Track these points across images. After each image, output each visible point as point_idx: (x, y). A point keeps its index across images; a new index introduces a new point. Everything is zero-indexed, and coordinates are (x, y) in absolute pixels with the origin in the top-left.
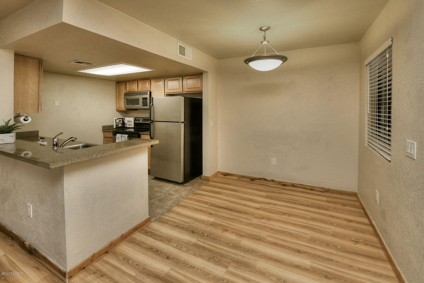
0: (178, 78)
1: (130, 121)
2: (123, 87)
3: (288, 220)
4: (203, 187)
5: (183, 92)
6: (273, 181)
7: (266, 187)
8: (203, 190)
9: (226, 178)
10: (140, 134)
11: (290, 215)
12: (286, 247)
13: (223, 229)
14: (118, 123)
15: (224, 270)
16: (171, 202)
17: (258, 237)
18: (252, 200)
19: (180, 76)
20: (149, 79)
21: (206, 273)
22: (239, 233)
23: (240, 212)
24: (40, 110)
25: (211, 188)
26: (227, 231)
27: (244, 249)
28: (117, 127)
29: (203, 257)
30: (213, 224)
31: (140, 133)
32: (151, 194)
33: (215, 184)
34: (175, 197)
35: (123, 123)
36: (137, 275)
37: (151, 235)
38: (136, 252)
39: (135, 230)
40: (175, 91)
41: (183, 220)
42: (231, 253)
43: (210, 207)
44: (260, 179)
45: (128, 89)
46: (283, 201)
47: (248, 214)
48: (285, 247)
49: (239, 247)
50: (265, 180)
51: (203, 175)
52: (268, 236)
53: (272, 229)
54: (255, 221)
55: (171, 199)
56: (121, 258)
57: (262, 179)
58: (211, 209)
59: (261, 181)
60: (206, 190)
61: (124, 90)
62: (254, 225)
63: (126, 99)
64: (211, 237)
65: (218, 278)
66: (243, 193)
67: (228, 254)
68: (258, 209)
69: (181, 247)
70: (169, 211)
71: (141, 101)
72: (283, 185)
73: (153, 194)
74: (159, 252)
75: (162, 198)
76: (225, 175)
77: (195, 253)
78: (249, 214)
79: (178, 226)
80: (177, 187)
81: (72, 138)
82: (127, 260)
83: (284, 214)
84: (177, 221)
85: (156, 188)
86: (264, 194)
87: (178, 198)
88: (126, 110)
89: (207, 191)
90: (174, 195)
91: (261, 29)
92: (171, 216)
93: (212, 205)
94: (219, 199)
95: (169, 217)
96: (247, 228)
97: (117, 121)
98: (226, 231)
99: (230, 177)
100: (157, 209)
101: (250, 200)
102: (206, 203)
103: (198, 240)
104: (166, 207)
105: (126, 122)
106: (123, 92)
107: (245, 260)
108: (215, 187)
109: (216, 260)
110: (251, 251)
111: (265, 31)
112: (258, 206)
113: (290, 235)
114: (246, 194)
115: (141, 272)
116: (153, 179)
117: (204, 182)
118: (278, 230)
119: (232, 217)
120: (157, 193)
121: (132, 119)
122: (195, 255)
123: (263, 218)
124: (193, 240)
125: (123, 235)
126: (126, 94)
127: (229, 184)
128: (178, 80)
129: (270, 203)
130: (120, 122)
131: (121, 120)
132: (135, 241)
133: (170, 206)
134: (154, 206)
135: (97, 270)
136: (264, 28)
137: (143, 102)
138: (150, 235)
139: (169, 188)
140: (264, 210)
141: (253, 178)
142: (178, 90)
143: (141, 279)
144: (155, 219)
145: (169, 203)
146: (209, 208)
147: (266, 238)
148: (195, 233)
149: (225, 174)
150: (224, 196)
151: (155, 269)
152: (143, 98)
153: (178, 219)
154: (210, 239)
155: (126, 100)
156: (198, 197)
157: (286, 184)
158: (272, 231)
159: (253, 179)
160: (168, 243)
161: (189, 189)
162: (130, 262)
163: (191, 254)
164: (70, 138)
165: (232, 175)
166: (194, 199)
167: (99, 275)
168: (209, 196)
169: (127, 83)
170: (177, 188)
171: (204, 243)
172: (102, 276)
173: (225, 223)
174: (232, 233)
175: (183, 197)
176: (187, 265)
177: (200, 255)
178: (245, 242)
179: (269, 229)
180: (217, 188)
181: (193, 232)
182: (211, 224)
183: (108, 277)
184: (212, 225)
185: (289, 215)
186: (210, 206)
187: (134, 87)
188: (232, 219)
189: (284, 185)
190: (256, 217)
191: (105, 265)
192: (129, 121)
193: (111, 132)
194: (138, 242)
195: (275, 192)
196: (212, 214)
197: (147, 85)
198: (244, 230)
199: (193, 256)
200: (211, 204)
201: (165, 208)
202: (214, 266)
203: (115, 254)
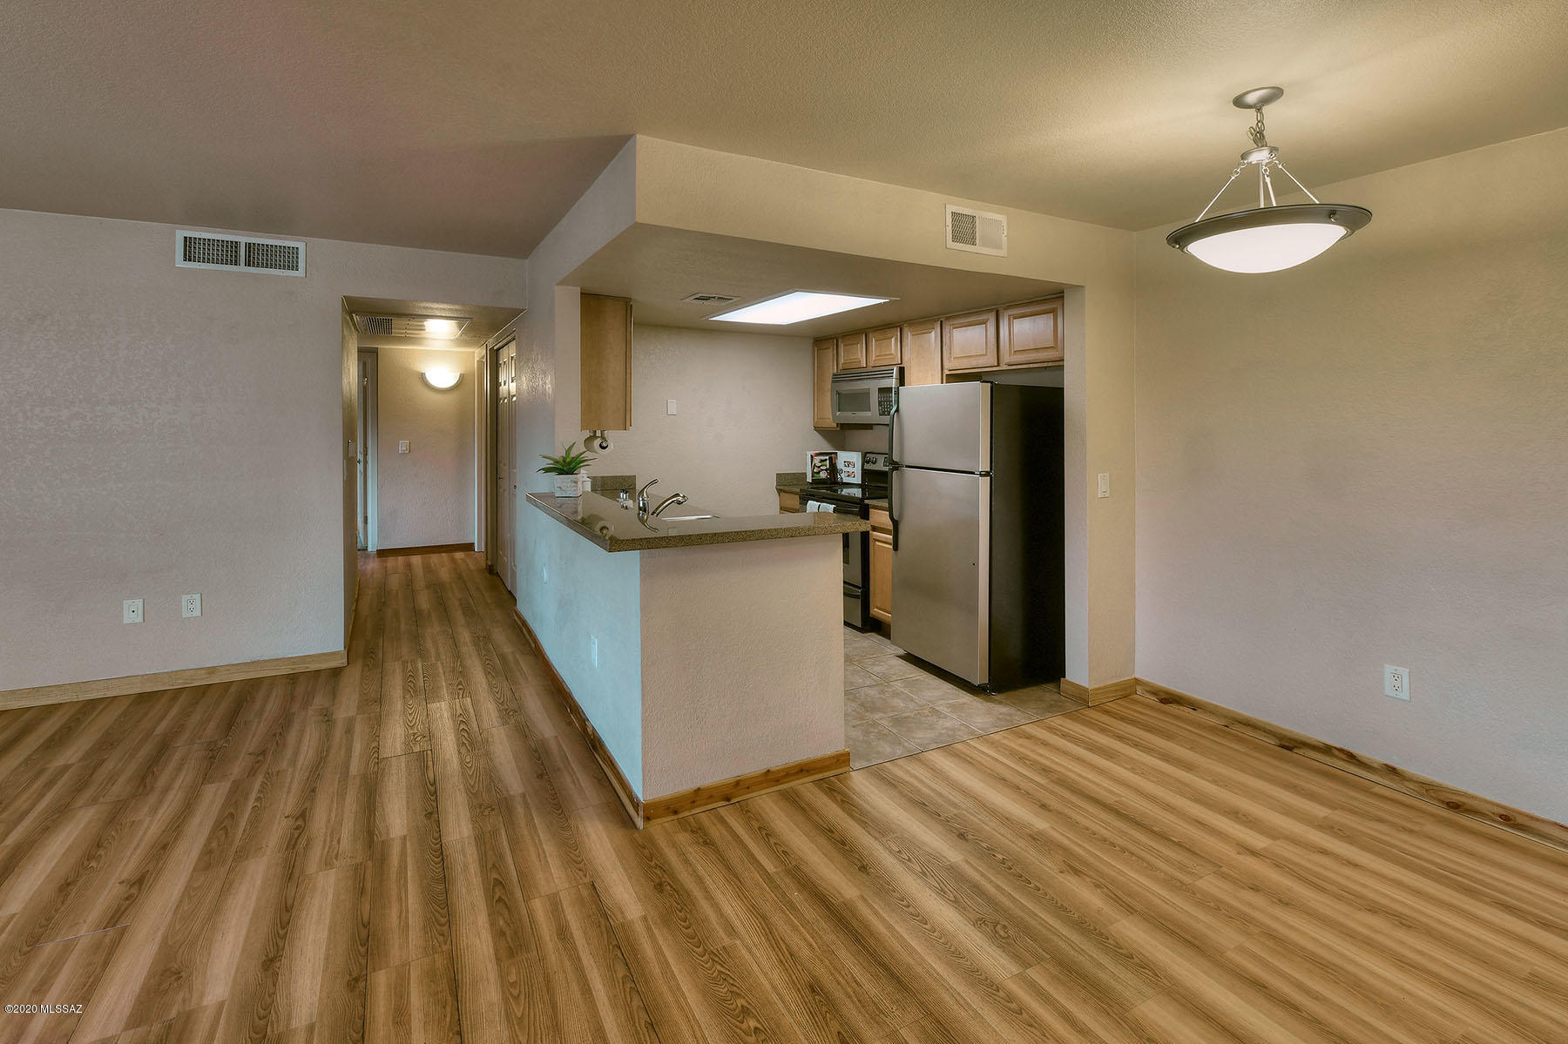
0: (983, 317)
1: (850, 465)
2: (829, 354)
3: (1380, 938)
4: (1057, 721)
5: (998, 365)
6: (1392, 771)
7: (1345, 790)
8: (1051, 729)
9: (1165, 713)
10: (868, 505)
11: (1405, 922)
12: (1305, 1014)
13: (1069, 866)
14: (819, 467)
15: (1014, 969)
16: (930, 735)
17: (1194, 937)
18: (1240, 816)
19: (991, 310)
20: (897, 327)
21: (952, 949)
22: (1125, 898)
23: (1163, 837)
24: (628, 423)
25: (1086, 729)
26: (1077, 875)
27: (1113, 948)
28: (817, 482)
29: (964, 908)
30: (1036, 838)
31: (866, 501)
32: (878, 696)
33: (1109, 723)
34: (948, 724)
35: (833, 470)
36: (777, 873)
37: (842, 800)
38: (791, 824)
39: (802, 770)
40: (974, 362)
41: (944, 792)
42: (1060, 936)
43: (1051, 786)
44: (1327, 750)
45: (842, 361)
46: (1407, 866)
47: (1194, 853)
48: (1298, 1010)
49: (1101, 934)
50: (1351, 757)
51: (1068, 677)
52: (1241, 949)
53: (1271, 935)
54: (1209, 884)
55: (931, 727)
56: (756, 825)
57: (1337, 753)
58: (1052, 792)
59: (1328, 760)
60: (1060, 730)
61: (833, 365)
62: (1198, 896)
63: (838, 393)
64: (1012, 871)
65: (983, 977)
66: (1215, 782)
67: (1049, 936)
68: (1253, 853)
69: (909, 860)
70: (913, 757)
71: (874, 398)
72: (1448, 804)
73: (883, 699)
74: (847, 848)
75: (906, 717)
76: (1165, 699)
77: (942, 890)
78: (1197, 854)
79: (921, 805)
80: (965, 698)
81: (677, 495)
82: (765, 833)
83: (1374, 909)
84: (927, 791)
85: (899, 684)
86: (1321, 812)
87: (953, 730)
88: (838, 429)
89: (1064, 736)
90: (946, 717)
91: (1239, 102)
92: (912, 771)
93: (1063, 782)
94: (1102, 771)
95: (907, 772)
96: (1163, 892)
97: (817, 460)
98: (1076, 872)
99: (1185, 711)
100: (881, 742)
101: (1235, 814)
102: (1045, 771)
103: (967, 861)
104: (906, 744)
105: (840, 465)
106: (831, 369)
107: (1103, 976)
108: (1103, 730)
109: (1002, 933)
110: (1138, 961)
111: (1258, 107)
112: (1259, 842)
113: (1357, 987)
114: (1225, 786)
115: (788, 872)
116: (900, 657)
117: (1068, 704)
118: (1303, 949)
119: (1120, 841)
120: (896, 700)
121: (855, 457)
122: (941, 893)
123: (1255, 889)
124: (953, 854)
125: (768, 771)
126: (837, 378)
127: (1169, 736)
128: (984, 323)
129: (1324, 852)
130: (824, 463)
131: (826, 460)
132: (797, 799)
133: (921, 745)
134: (876, 731)
135: (700, 829)
136: (1252, 98)
137: (880, 403)
138: (839, 799)
139: (938, 693)
140: (1279, 864)
141: (1291, 739)
142: (982, 358)
143: (783, 886)
144: (865, 764)
145: (921, 736)
146: (1046, 789)
147: (1229, 953)
148: (967, 840)
149: (1163, 696)
150: (1126, 768)
151: (821, 877)
152: (881, 390)
153: (929, 787)
154: (1010, 874)
155: (836, 397)
156: (1021, 746)
157: (1464, 804)
158: (1270, 943)
159: (1290, 744)
160: (877, 835)
161: (1000, 714)
162: (772, 841)
163: (931, 887)
164: (673, 497)
165: (1194, 705)
166: (1006, 748)
167: (701, 840)
168: (1066, 753)
169: (840, 340)
170: (962, 700)
171: (983, 875)
172: (705, 843)
173: (1083, 849)
174: (1097, 886)
175: (973, 732)
176: (908, 906)
177: (956, 901)
178: (1132, 932)
179: (1260, 930)
180: (1108, 735)
181: (962, 836)
182: (1030, 836)
183: (717, 851)
184: (1034, 839)
185: (1401, 923)
186: (1052, 781)
187: (858, 355)
188: (1117, 848)
189: (1455, 806)
190: (1225, 877)
191: (719, 826)
192: (849, 463)
193: (796, 494)
194: (803, 805)
195: (1381, 820)
196: (1050, 811)
197: (893, 344)
198: (1147, 893)
199: (933, 895)
200: (1058, 779)
201: (904, 746)
202: (986, 946)
203: (746, 812)
